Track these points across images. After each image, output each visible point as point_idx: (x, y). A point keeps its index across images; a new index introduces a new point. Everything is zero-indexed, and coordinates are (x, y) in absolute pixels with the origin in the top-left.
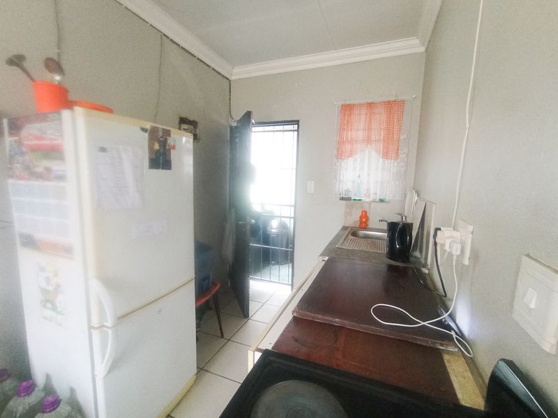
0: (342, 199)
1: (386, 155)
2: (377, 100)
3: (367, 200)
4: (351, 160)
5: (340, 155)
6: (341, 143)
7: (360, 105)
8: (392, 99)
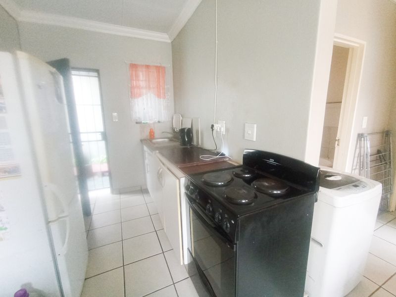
0: (137, 123)
1: (159, 96)
2: (152, 64)
3: (151, 122)
4: (140, 99)
5: (133, 95)
6: (132, 88)
7: (142, 66)
8: (159, 65)
